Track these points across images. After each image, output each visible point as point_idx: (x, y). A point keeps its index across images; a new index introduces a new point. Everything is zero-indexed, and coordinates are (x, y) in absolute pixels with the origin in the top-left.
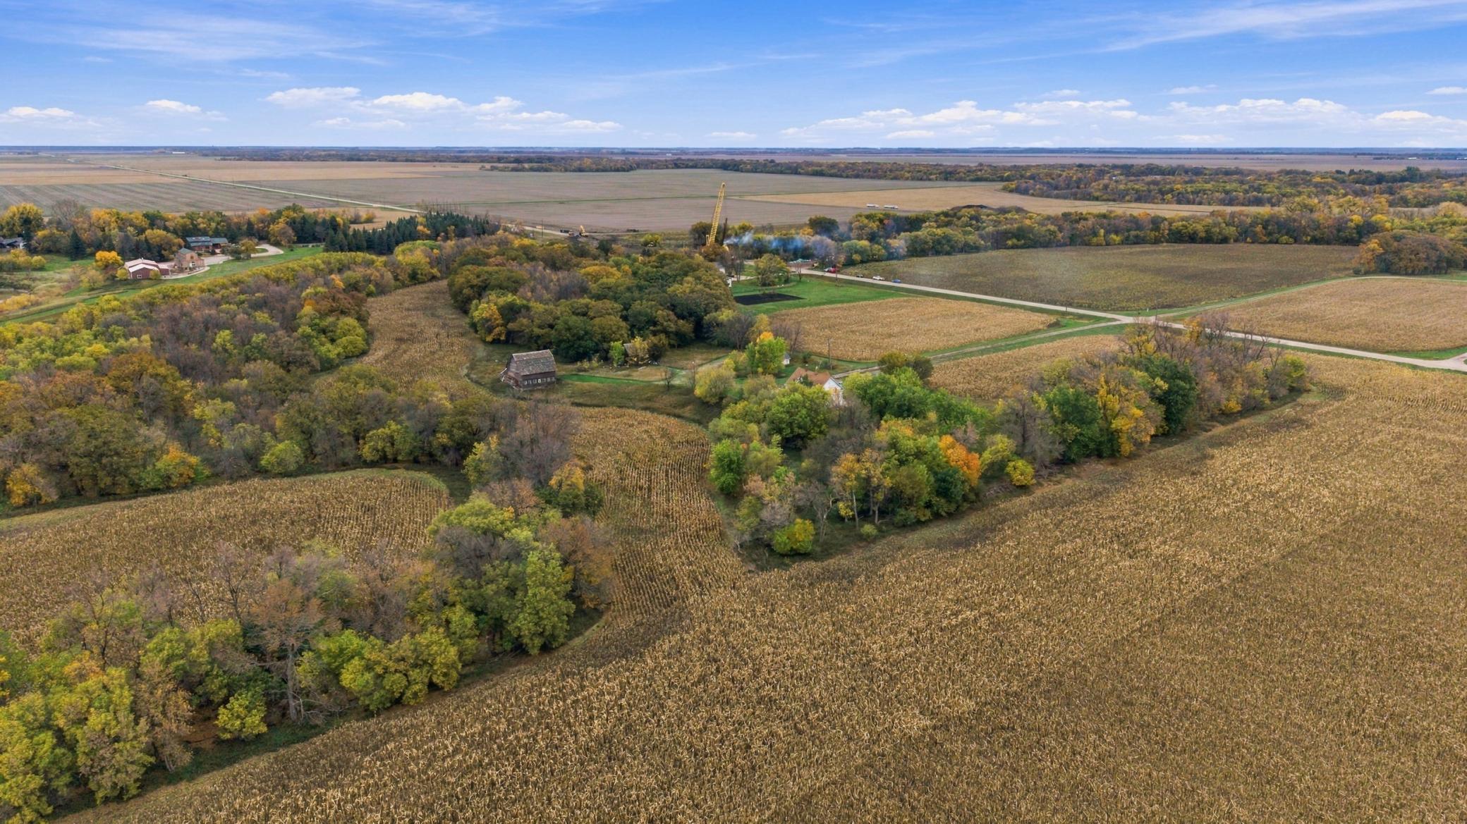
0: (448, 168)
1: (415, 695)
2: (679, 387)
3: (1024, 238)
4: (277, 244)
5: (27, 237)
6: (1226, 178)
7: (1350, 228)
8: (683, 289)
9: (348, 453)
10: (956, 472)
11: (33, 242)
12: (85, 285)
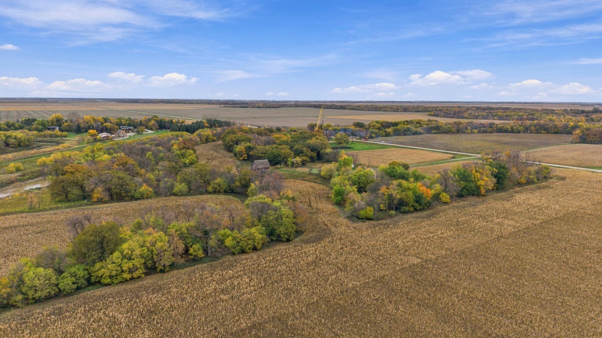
0: (207, 106)
1: (249, 248)
2: (314, 174)
3: (439, 130)
4: (151, 129)
5: (60, 126)
6: (519, 111)
7: (569, 128)
8: (312, 141)
9: (202, 190)
10: (423, 194)
11: (62, 128)
12: (86, 141)
